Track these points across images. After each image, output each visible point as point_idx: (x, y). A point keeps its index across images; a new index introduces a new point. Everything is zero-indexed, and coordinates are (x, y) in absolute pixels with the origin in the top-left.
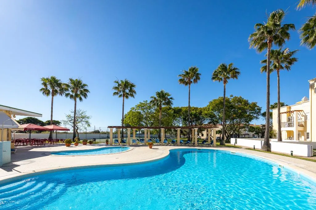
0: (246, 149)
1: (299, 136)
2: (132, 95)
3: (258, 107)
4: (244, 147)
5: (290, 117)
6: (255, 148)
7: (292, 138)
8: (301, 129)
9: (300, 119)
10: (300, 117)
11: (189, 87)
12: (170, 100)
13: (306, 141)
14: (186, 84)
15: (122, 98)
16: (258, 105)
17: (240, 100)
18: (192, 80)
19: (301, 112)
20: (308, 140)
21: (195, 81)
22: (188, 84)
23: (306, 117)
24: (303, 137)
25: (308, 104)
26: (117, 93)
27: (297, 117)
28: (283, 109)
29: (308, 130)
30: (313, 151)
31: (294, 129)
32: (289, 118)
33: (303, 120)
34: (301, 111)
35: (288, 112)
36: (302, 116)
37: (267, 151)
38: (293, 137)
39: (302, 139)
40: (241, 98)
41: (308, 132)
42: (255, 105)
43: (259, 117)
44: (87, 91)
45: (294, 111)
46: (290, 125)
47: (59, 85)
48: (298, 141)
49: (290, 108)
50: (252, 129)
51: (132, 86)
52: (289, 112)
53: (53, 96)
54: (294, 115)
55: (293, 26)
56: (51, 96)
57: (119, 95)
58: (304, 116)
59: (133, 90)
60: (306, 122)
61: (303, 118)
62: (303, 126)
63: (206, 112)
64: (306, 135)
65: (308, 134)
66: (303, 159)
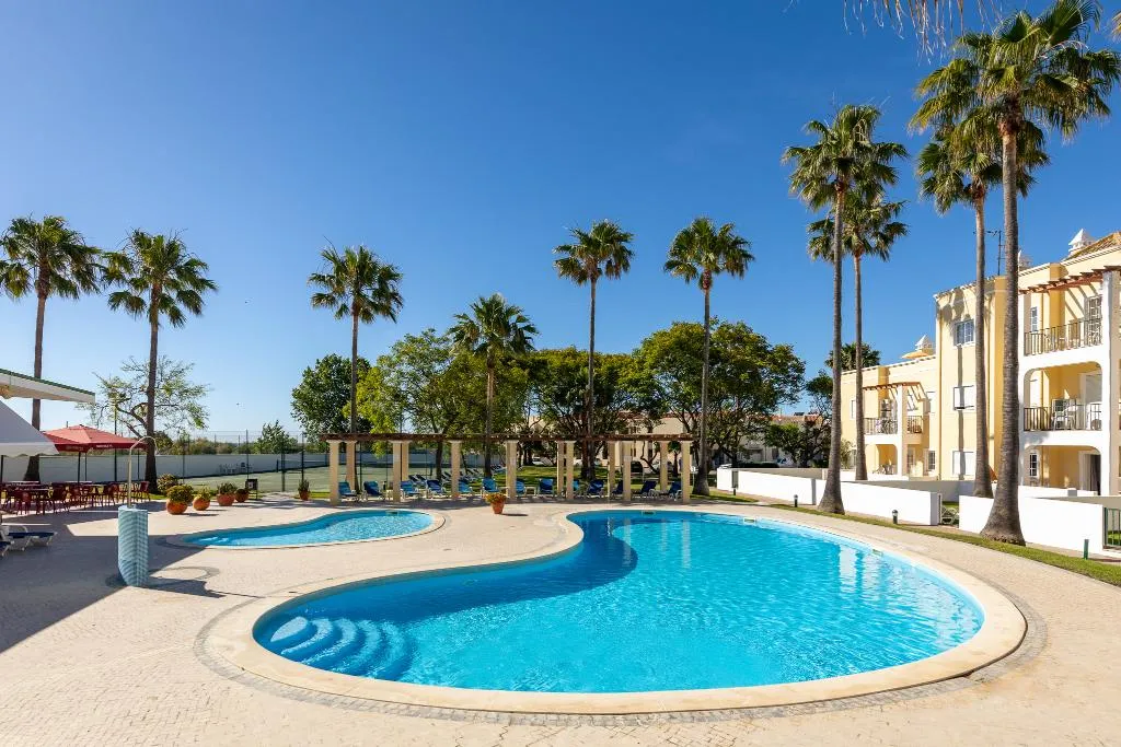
0: (772, 506)
1: (910, 460)
2: (388, 312)
3: (796, 360)
4: (764, 499)
5: (887, 401)
6: (799, 501)
7: (891, 467)
8: (915, 439)
9: (912, 407)
10: (913, 402)
11: (593, 290)
12: (526, 334)
13: (926, 479)
14: (582, 277)
15: (349, 319)
16: (794, 353)
17: (740, 337)
18: (602, 266)
19: (914, 387)
20: (933, 474)
21: (612, 270)
22: (589, 280)
23: (927, 403)
24: (920, 464)
25: (934, 363)
26: (331, 300)
27: (905, 402)
28: (871, 376)
29: (933, 447)
30: (944, 509)
31: (896, 439)
32: (884, 405)
33: (920, 412)
34: (917, 384)
35: (880, 386)
36: (919, 401)
37: (836, 512)
38: (895, 463)
39: (918, 470)
40: (744, 326)
41: (931, 449)
42: (786, 354)
43: (799, 394)
44: (204, 283)
45: (897, 384)
46: (887, 427)
47: (79, 254)
48: (906, 478)
49: (887, 372)
50: (778, 436)
51: (388, 275)
52: (885, 386)
53: (43, 296)
54: (897, 395)
55: (900, 150)
56: (32, 296)
57: (336, 309)
58: (923, 400)
59: (391, 290)
60: (926, 419)
61: (920, 405)
62: (920, 432)
63: (632, 375)
64: (926, 457)
65: (932, 455)
66: (922, 532)
